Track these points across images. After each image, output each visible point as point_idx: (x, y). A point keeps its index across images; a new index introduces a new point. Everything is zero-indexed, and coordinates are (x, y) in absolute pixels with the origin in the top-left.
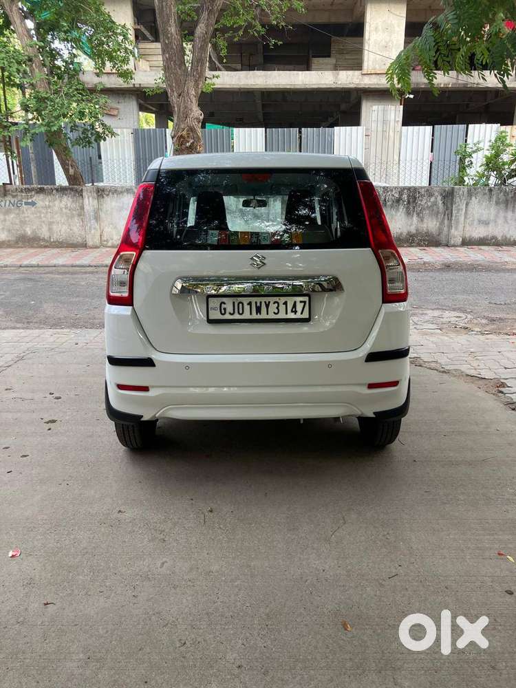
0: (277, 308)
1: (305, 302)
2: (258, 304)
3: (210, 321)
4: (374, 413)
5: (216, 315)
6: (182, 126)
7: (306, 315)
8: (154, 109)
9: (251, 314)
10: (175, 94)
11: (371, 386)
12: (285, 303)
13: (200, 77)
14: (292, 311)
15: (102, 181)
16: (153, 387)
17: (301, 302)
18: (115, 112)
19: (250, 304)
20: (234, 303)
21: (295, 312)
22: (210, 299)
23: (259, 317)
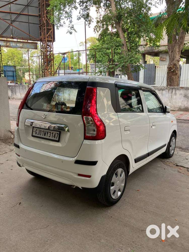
0: (50, 135)
1: (58, 134)
2: (45, 132)
3: (33, 136)
4: (82, 187)
5: (34, 134)
6: (171, 64)
7: (57, 139)
8: (186, 57)
9: (43, 135)
10: (170, 51)
11: (79, 175)
12: (53, 133)
13: (181, 44)
14: (54, 137)
15: (155, 85)
16: (21, 156)
17: (57, 134)
18: (165, 59)
19: (43, 131)
20: (39, 130)
21: (55, 137)
22: (34, 128)
23: (44, 137)
